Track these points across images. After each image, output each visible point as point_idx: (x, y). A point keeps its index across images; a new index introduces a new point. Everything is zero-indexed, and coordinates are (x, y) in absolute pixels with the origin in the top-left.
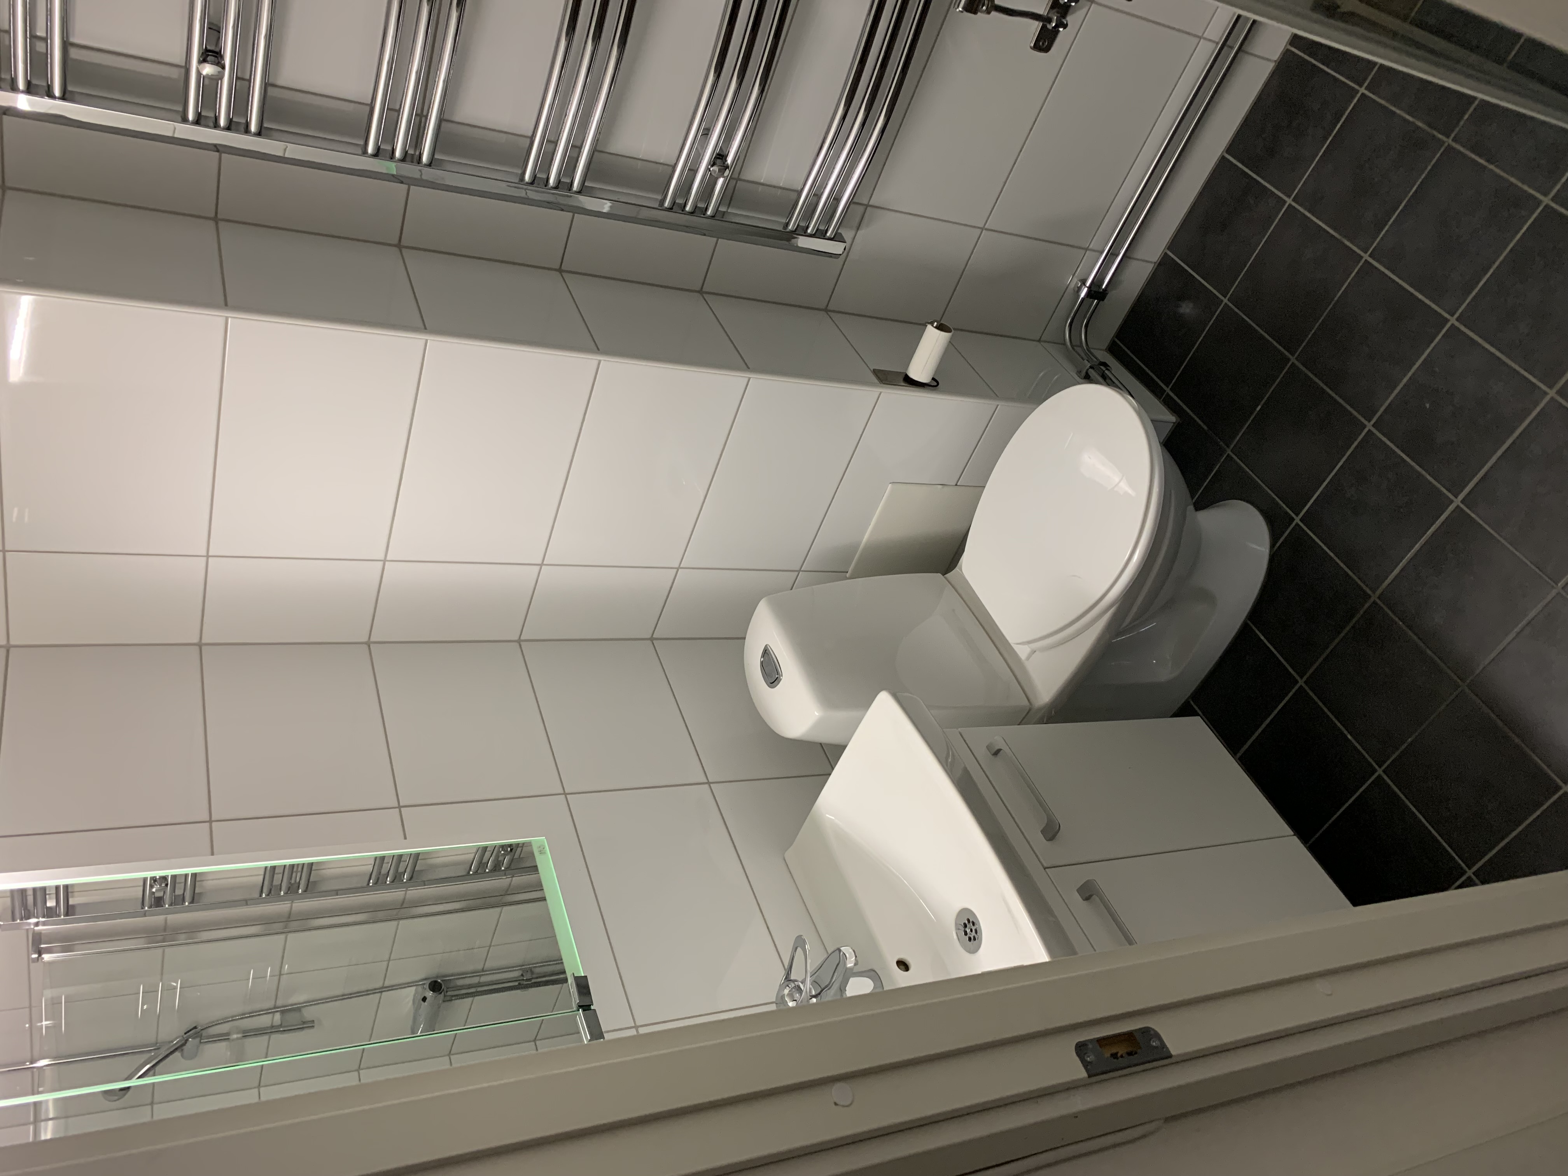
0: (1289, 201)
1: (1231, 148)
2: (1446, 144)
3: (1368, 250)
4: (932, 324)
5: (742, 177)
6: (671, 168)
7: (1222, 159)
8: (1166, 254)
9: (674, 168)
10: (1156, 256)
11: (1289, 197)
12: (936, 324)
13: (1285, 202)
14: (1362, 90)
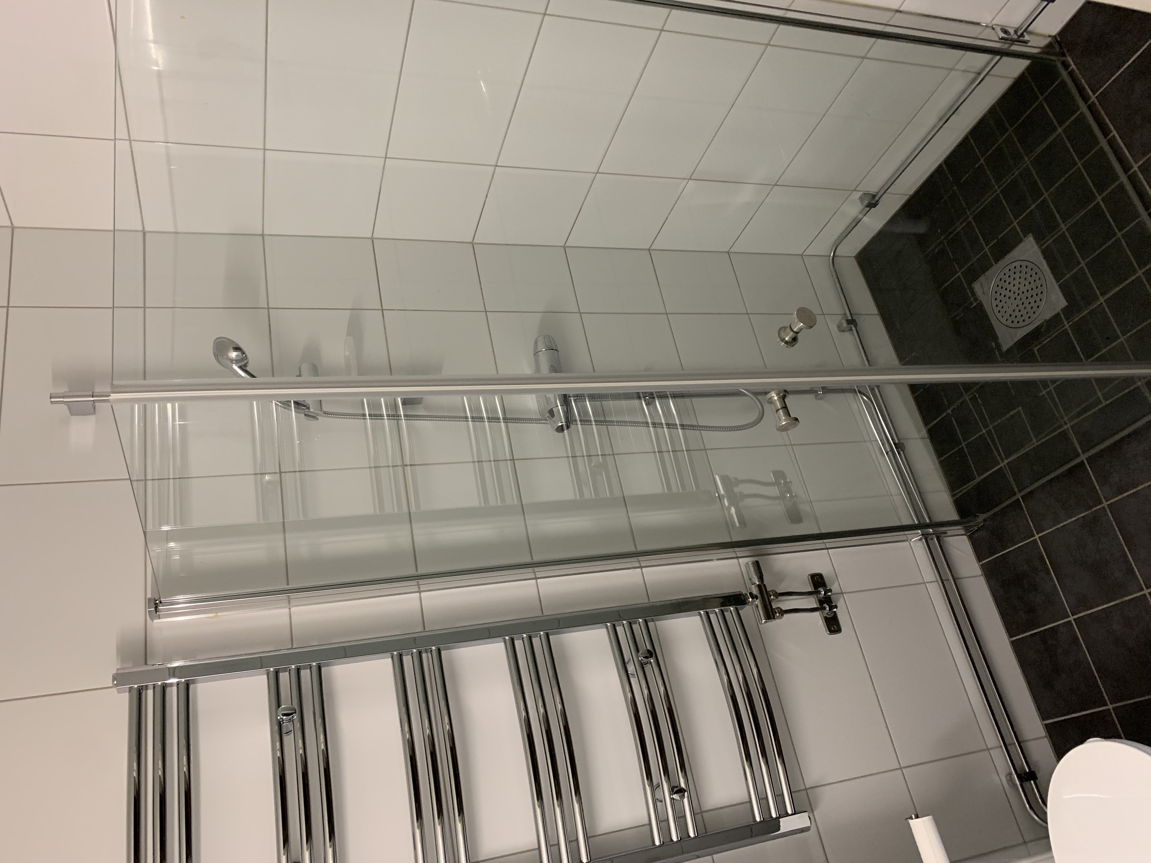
0: (1071, 618)
1: (1011, 633)
2: (1106, 506)
3: (1142, 587)
4: (911, 818)
5: (703, 809)
6: (648, 827)
7: (1013, 643)
8: (1045, 725)
9: (650, 824)
10: (1042, 732)
11: (1069, 617)
12: (913, 816)
13: (1070, 621)
14: (1037, 537)
